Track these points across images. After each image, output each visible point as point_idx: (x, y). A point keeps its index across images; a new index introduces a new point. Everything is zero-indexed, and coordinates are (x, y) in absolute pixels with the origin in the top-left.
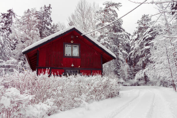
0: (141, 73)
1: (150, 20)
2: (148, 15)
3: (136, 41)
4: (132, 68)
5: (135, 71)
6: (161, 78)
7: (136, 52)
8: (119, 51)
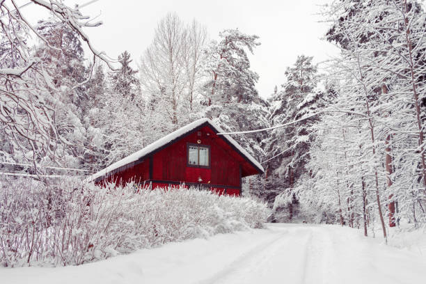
0: (287, 194)
1: (315, 71)
2: (312, 58)
3: (278, 117)
4: (263, 181)
5: (269, 189)
6: (325, 207)
7: (276, 142)
8: (248, 146)
